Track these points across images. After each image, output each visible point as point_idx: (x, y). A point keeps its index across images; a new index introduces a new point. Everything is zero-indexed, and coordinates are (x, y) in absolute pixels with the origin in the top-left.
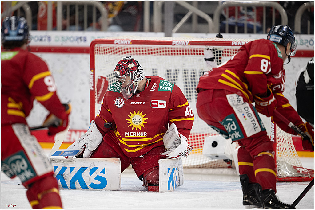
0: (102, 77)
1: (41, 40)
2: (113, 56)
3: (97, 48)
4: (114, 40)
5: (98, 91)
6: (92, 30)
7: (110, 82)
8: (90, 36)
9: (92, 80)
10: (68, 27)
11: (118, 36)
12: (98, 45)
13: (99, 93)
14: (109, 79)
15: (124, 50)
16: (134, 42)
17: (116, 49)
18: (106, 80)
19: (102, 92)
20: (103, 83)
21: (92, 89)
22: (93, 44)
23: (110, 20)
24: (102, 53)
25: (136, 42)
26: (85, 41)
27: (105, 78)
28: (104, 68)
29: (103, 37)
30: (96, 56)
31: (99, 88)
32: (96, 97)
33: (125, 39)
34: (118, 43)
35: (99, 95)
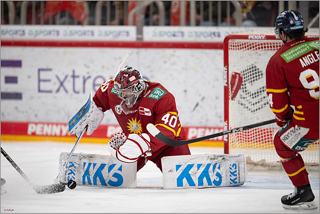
0: (236, 73)
1: (174, 36)
2: (247, 51)
3: (231, 43)
4: (248, 35)
5: (232, 88)
6: (226, 26)
7: (244, 78)
8: (224, 31)
9: (226, 76)
10: (202, 22)
11: (252, 31)
12: (232, 40)
13: (233, 89)
14: (243, 75)
15: (259, 45)
16: (268, 37)
17: (250, 45)
18: (240, 77)
19: (236, 89)
20: (237, 80)
21: (226, 85)
22: (227, 39)
23: (245, 15)
24: (236, 49)
25: (270, 37)
26: (219, 36)
27: (239, 74)
28: (238, 63)
29: (237, 32)
30: (230, 51)
31: (233, 85)
32: (230, 93)
33: (259, 34)
34: (252, 38)
35: (233, 92)
